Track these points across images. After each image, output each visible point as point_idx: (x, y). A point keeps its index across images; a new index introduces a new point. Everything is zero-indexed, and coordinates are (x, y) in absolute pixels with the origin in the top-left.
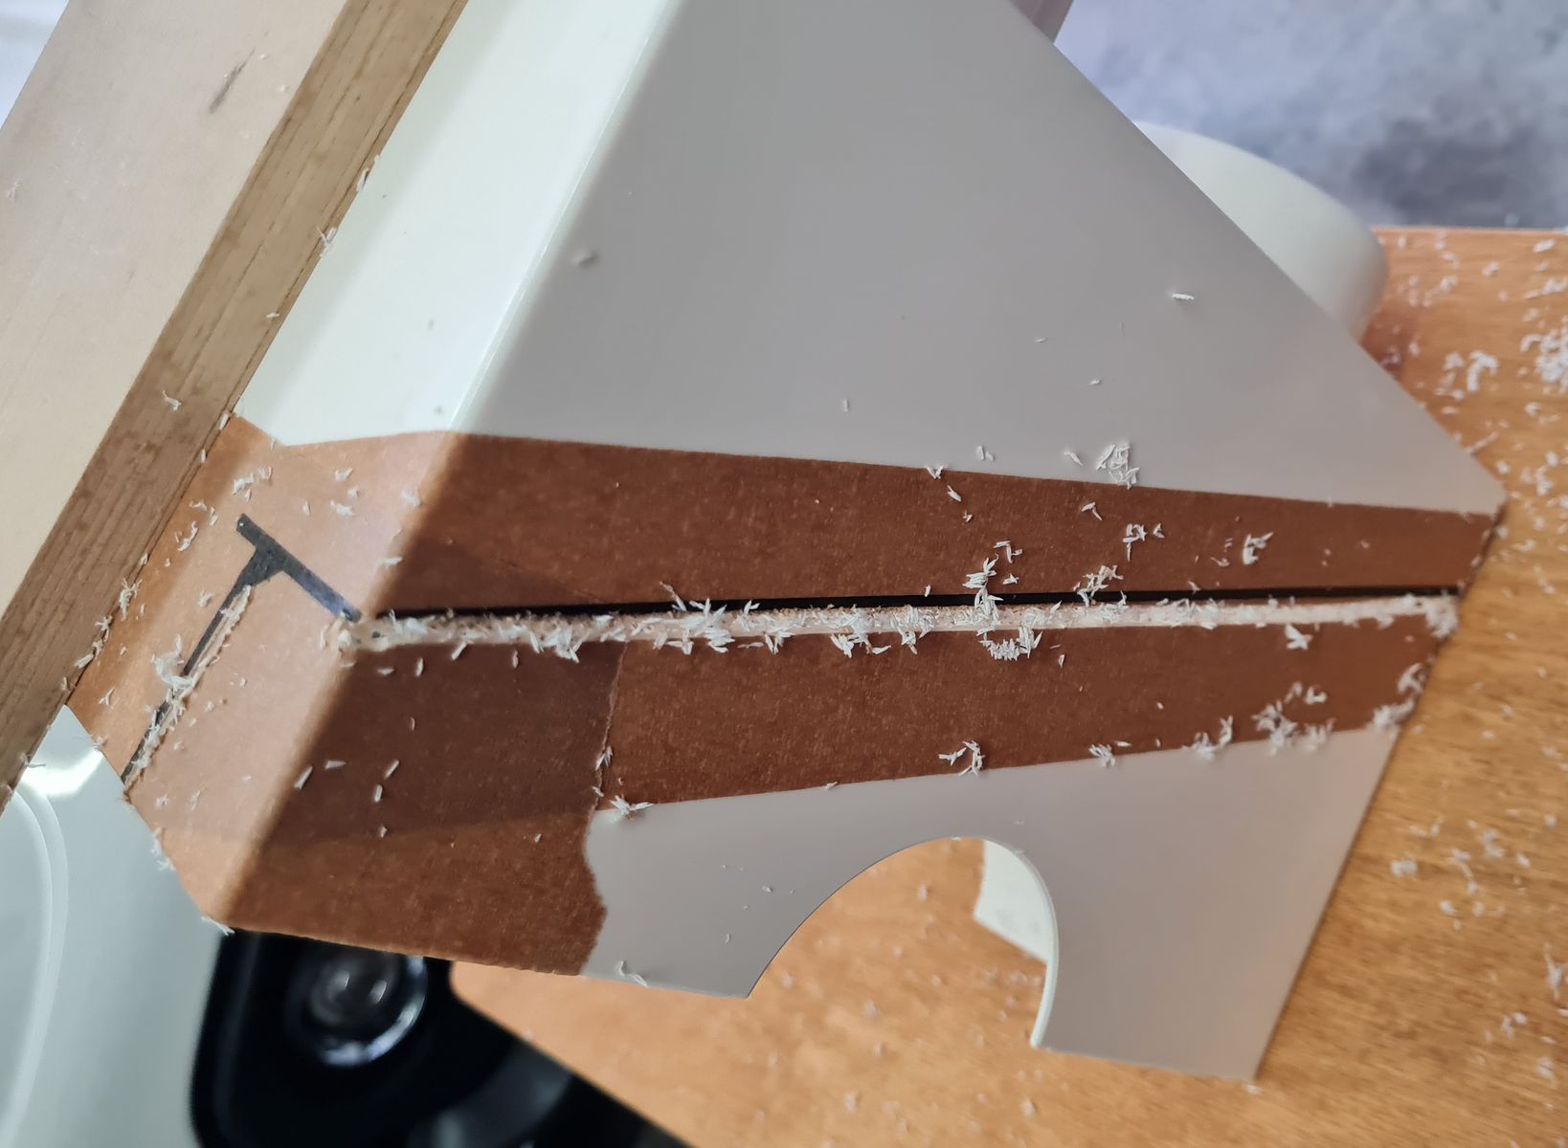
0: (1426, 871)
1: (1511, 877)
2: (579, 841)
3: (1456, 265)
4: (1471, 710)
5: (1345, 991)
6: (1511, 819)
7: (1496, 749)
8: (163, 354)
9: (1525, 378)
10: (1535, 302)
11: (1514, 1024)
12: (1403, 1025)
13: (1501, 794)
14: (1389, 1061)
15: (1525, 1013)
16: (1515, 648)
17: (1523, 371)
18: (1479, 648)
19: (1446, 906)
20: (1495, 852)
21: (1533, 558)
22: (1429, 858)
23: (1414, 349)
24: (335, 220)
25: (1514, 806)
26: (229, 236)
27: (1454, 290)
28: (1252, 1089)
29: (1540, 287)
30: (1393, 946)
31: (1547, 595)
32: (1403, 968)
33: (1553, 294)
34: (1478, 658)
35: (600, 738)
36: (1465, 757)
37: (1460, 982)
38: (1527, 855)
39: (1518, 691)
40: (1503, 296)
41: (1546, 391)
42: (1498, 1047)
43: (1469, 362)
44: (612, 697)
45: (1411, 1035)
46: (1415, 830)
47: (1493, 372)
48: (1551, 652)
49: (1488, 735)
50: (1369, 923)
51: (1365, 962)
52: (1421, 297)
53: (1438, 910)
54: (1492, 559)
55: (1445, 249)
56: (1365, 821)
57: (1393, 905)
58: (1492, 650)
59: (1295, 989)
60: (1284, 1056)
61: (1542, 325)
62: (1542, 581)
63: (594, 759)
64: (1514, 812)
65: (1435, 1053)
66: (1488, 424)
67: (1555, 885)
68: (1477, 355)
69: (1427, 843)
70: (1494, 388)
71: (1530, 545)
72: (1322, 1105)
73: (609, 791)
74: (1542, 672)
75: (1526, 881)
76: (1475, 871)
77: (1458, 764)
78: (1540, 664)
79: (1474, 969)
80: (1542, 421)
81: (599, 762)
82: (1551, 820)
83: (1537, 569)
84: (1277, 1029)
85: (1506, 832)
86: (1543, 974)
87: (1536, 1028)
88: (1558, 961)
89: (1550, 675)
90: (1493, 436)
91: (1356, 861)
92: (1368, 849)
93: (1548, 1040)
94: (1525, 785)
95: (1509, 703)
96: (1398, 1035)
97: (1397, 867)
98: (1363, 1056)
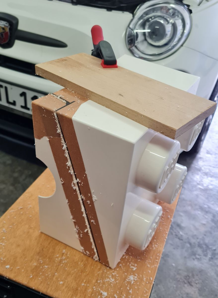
0: (63, 254)
1: (60, 263)
2: (45, 136)
3: (151, 267)
4: (83, 262)
5: (50, 243)
6: (68, 264)
7: (77, 264)
8: (92, 92)
9: (131, 274)
10: (143, 276)
11: (41, 261)
12: (44, 249)
13: (71, 264)
14: (40, 247)
15: (42, 263)
16: (91, 268)
17: (132, 274)
18: (92, 263)
19: (58, 256)
20: (64, 262)
21: (103, 272)
22: (65, 254)
23: (139, 260)
24: (106, 107)
25: (69, 265)
26: (102, 97)
27: (147, 266)
28: (40, 231)
29: (145, 278)
30: (54, 249)
31: (98, 272)
32: (51, 250)
33: (143, 279)
34: (91, 263)
35: (53, 137)
36: (77, 260)
37: (48, 256)
38: (62, 266)
39: (85, 267)
40: (145, 273)
41: (128, 276)
42: (39, 259)
43: (135, 267)
44: (57, 137)
45: (42, 250)
46: (69, 253)
47: (133, 270)
48: (89, 272)
49: (79, 263)
50: (58, 247)
51: (53, 246)
52: (147, 262)
53: (58, 254)
54: (104, 266)
55: (154, 266)
56: (71, 247)
57: (60, 249)
58: (91, 265)
59: (51, 237)
60: (43, 235)
61: (139, 277)
62: (100, 272)
63: (51, 136)
64: (68, 265)
65: (40, 252)
66: (125, 268)
67: (58, 268)
68: (136, 268)
69: (67, 254)
70: (130, 270)
71: (105, 271)
72: (36, 239)
73: (49, 138)
74: (87, 270)
75: (59, 265)
76: (62, 259)
77: (76, 259)
78: (88, 270)
79: (49, 258)
80: (124, 275)
81: (51, 137)
82: (66, 269)
83: (102, 272)
84: (47, 235)
85: (66, 263)
86: (47, 265)
87: (40, 264)
88: (48, 267)
89: (86, 271)
90: (123, 269)
91: (66, 246)
92: (68, 247)
93: (38, 265)
94: (72, 266)
95: (83, 266)
96: (43, 248)
97: (64, 250)
98: (41, 244)
